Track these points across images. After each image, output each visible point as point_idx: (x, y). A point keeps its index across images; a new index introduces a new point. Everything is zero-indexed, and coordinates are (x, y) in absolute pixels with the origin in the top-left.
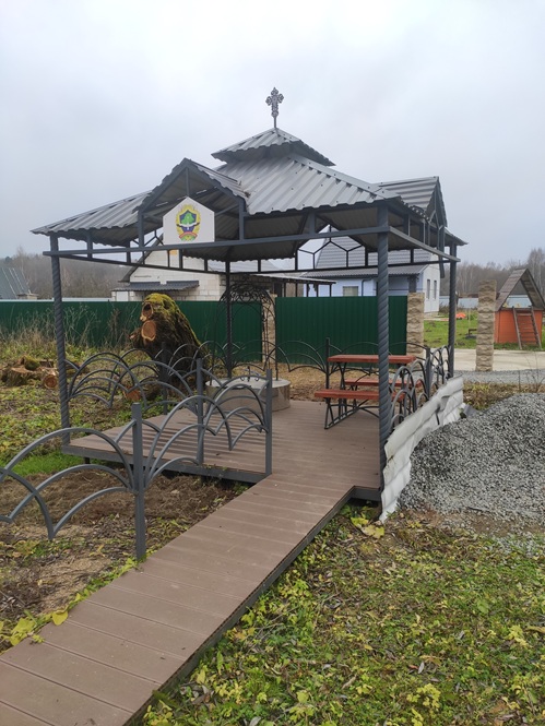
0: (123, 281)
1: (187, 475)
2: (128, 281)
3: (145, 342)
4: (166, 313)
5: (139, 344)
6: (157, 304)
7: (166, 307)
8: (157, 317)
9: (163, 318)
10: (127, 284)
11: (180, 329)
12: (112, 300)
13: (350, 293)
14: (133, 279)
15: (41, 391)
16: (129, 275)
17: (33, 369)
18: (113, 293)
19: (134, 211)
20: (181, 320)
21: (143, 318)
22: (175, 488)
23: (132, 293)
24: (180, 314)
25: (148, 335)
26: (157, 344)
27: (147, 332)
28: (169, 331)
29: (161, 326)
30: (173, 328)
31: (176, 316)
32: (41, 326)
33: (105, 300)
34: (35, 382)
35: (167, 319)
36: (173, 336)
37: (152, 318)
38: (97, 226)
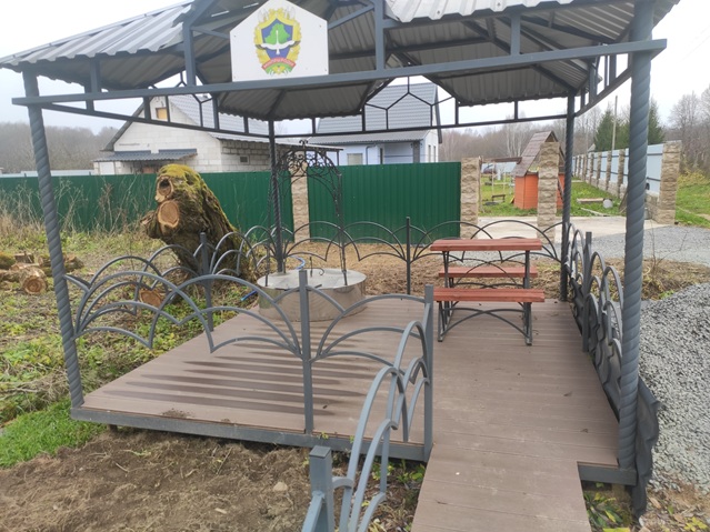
0: (106, 150)
1: (286, 447)
2: (112, 150)
3: (163, 230)
4: (190, 190)
5: (155, 232)
6: (177, 179)
7: (189, 183)
8: (178, 195)
9: (187, 197)
10: (112, 154)
11: (210, 212)
12: (95, 172)
13: (353, 163)
14: (117, 148)
15: (21, 299)
16: (113, 143)
17: (7, 268)
18: (96, 165)
19: (176, 22)
20: (210, 199)
21: (159, 197)
22: (276, 477)
23: (119, 164)
24: (208, 191)
25: (169, 219)
26: (180, 231)
27: (166, 216)
28: (196, 214)
29: (186, 209)
30: (200, 210)
31: (203, 193)
32: (11, 207)
33: (85, 173)
34: (11, 285)
35: (193, 198)
36: (202, 220)
37: (172, 198)
38: (110, 50)
